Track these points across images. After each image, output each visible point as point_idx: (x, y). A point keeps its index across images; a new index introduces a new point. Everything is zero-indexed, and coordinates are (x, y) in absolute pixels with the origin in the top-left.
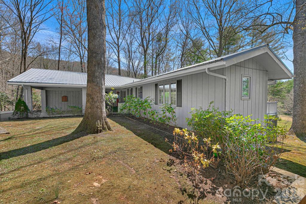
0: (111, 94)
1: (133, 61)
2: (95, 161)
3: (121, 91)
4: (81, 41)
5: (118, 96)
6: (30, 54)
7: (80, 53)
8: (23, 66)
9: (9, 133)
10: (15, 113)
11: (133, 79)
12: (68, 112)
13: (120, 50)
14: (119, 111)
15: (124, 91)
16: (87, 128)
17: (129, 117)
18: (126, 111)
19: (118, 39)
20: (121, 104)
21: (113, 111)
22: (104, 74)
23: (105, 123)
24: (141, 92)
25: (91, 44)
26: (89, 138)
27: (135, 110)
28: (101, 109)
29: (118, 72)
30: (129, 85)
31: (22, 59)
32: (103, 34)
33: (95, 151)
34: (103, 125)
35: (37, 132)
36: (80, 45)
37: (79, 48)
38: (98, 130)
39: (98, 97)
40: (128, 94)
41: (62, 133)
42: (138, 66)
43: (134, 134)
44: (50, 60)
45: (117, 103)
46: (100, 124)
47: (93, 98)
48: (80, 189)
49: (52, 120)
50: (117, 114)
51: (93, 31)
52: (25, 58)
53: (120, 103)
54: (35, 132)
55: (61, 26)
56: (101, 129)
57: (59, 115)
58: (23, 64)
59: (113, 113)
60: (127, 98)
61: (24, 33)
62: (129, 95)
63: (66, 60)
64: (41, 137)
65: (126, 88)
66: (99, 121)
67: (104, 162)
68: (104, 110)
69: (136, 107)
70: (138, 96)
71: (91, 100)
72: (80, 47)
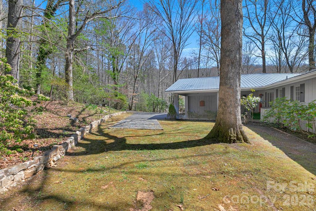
0: (250, 97)
1: (286, 50)
2: (224, 177)
3: (266, 93)
4: (218, 45)
5: (260, 99)
6: (180, 68)
7: (217, 57)
8: (175, 78)
9: (163, 130)
10: (169, 115)
11: (286, 75)
12: (204, 116)
13: (265, 40)
14: (262, 118)
15: (271, 93)
16: (219, 135)
17: (278, 128)
18: (272, 120)
19: (262, 28)
20: (266, 109)
21: (254, 118)
22: (239, 74)
23: (240, 133)
24: (301, 93)
25: (224, 43)
26: (220, 147)
27: (288, 119)
28: (235, 116)
29: (262, 69)
30: (279, 83)
31: (174, 73)
32: (239, 26)
33: (226, 164)
34: (237, 134)
35: (179, 131)
36: (217, 49)
37: (216, 53)
38: (230, 140)
39: (231, 101)
40: (277, 97)
41: (196, 136)
42: (296, 55)
43: (285, 155)
44: (193, 70)
45: (260, 109)
46: (233, 133)
47: (225, 103)
48: (204, 205)
49: (191, 123)
50: (259, 123)
51: (226, 28)
52: (176, 72)
53: (264, 108)
54: (177, 132)
55: (201, 37)
56: (235, 138)
57: (197, 119)
58: (175, 77)
59: (252, 120)
60: (275, 102)
61: (175, 52)
62: (279, 97)
63: (205, 67)
64: (181, 137)
65: (273, 89)
66: (232, 129)
67: (235, 183)
68: (239, 116)
69: (291, 114)
70: (295, 98)
71: (223, 105)
72: (217, 51)
